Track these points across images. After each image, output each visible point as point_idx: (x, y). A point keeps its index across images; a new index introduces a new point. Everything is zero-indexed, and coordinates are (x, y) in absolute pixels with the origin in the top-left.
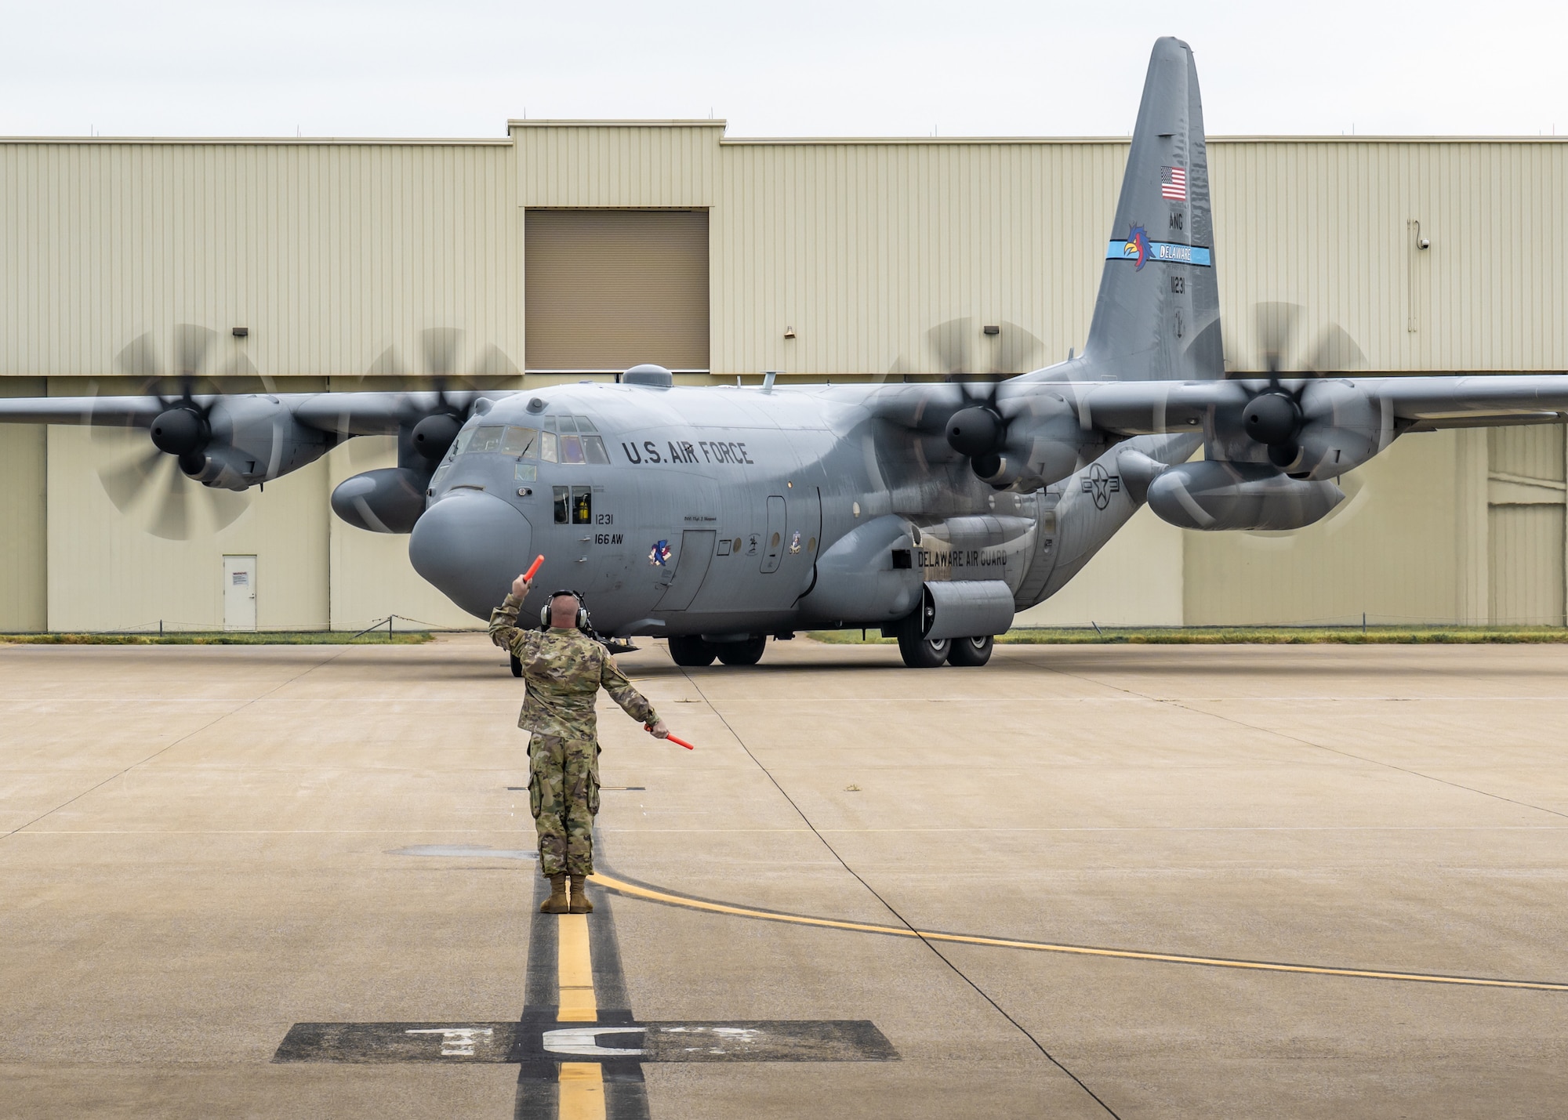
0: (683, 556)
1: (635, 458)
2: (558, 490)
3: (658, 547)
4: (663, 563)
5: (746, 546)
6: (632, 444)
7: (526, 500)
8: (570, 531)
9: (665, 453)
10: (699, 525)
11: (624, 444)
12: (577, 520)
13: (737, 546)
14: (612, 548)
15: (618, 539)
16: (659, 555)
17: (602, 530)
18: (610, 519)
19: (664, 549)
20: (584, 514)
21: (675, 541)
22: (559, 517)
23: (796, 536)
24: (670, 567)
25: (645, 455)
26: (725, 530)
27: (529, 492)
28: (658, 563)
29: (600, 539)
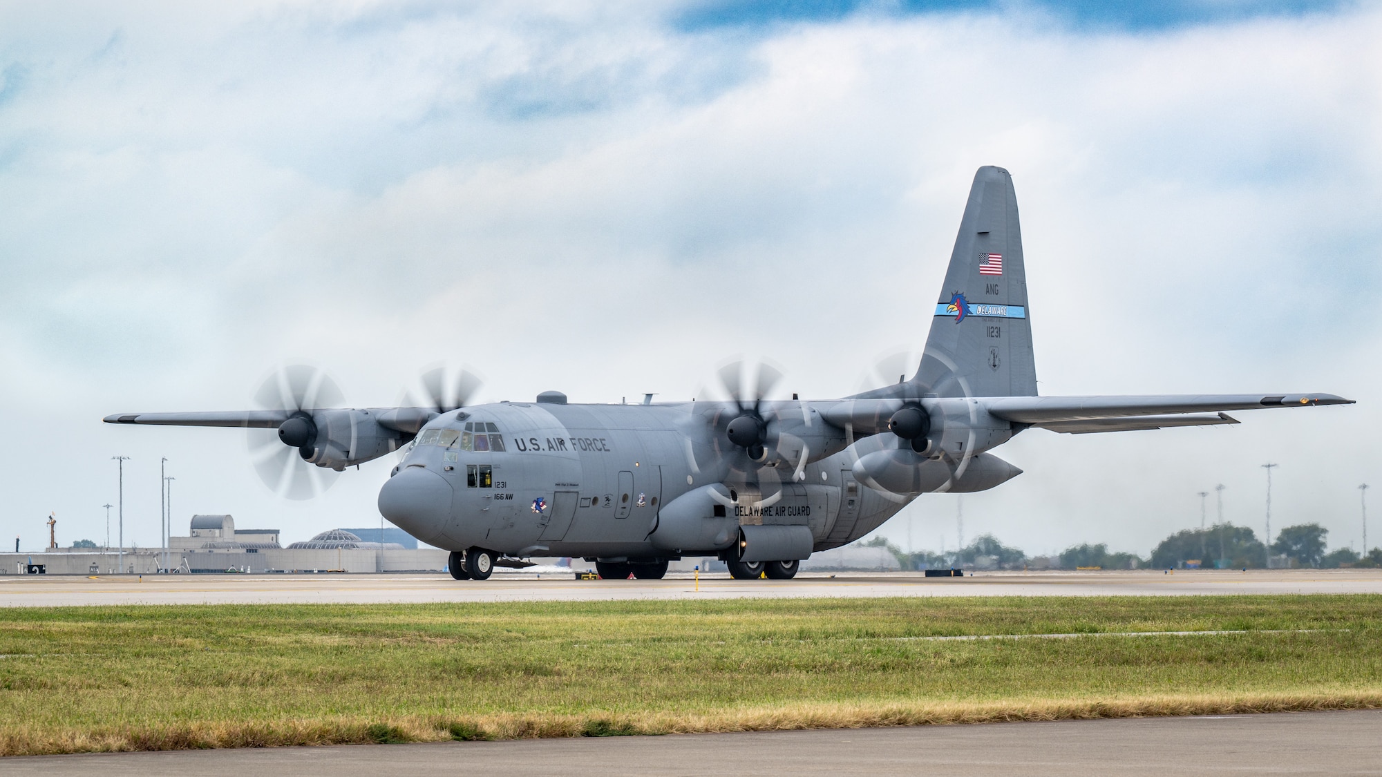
0: (555, 507)
1: (522, 448)
2: (471, 467)
3: (537, 502)
4: (541, 511)
5: (602, 501)
6: (522, 439)
7: (451, 473)
8: (478, 491)
9: (544, 445)
10: (566, 488)
11: (516, 440)
12: (483, 485)
13: (595, 500)
14: (506, 502)
15: (510, 497)
16: (539, 506)
17: (499, 491)
18: (504, 485)
19: (541, 503)
20: (488, 481)
21: (549, 498)
22: (471, 483)
23: (642, 496)
24: (547, 514)
25: (529, 446)
26: (587, 491)
27: (452, 469)
28: (537, 511)
29: (497, 497)
